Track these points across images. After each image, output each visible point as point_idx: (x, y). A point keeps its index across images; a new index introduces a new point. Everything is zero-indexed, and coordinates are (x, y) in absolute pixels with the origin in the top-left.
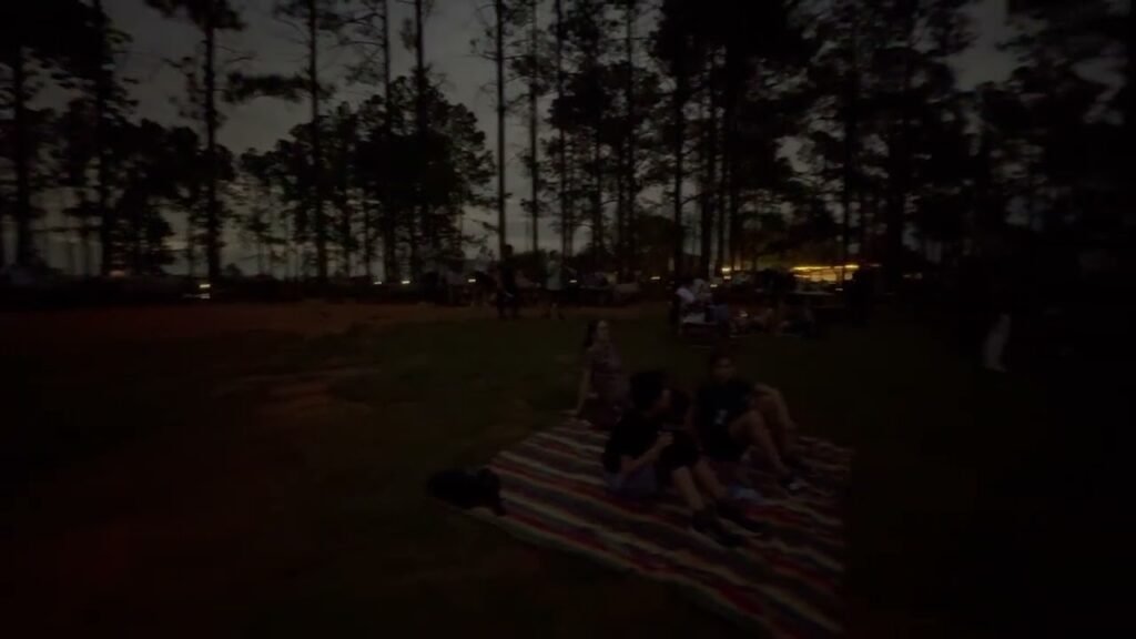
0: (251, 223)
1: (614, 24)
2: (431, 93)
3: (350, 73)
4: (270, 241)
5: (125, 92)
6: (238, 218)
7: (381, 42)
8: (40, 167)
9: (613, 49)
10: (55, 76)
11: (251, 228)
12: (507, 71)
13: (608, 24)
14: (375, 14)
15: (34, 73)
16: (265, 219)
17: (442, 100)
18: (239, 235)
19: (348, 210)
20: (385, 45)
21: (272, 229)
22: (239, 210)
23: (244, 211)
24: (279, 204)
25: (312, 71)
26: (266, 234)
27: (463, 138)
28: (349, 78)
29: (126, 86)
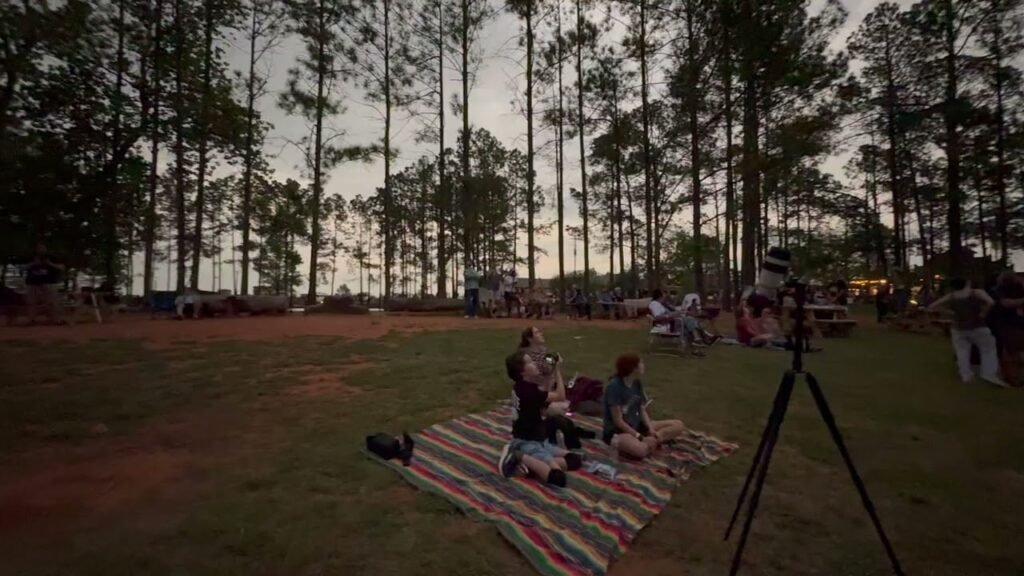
0: (356, 253)
1: (631, 74)
2: (492, 142)
3: (418, 136)
4: (369, 266)
5: (267, 164)
6: (347, 250)
7: (438, 111)
8: (222, 217)
9: (630, 95)
10: (226, 158)
11: (355, 256)
12: (535, 124)
13: (625, 75)
14: (435, 91)
15: (214, 156)
16: (365, 249)
17: (500, 147)
18: (348, 262)
19: (425, 241)
20: (441, 114)
21: (371, 256)
22: (347, 243)
23: (351, 243)
24: (376, 237)
25: (386, 140)
26: (367, 261)
27: (517, 176)
28: (417, 140)
29: (268, 160)
